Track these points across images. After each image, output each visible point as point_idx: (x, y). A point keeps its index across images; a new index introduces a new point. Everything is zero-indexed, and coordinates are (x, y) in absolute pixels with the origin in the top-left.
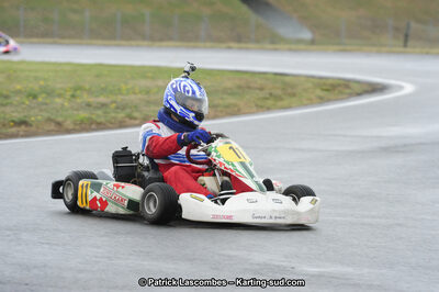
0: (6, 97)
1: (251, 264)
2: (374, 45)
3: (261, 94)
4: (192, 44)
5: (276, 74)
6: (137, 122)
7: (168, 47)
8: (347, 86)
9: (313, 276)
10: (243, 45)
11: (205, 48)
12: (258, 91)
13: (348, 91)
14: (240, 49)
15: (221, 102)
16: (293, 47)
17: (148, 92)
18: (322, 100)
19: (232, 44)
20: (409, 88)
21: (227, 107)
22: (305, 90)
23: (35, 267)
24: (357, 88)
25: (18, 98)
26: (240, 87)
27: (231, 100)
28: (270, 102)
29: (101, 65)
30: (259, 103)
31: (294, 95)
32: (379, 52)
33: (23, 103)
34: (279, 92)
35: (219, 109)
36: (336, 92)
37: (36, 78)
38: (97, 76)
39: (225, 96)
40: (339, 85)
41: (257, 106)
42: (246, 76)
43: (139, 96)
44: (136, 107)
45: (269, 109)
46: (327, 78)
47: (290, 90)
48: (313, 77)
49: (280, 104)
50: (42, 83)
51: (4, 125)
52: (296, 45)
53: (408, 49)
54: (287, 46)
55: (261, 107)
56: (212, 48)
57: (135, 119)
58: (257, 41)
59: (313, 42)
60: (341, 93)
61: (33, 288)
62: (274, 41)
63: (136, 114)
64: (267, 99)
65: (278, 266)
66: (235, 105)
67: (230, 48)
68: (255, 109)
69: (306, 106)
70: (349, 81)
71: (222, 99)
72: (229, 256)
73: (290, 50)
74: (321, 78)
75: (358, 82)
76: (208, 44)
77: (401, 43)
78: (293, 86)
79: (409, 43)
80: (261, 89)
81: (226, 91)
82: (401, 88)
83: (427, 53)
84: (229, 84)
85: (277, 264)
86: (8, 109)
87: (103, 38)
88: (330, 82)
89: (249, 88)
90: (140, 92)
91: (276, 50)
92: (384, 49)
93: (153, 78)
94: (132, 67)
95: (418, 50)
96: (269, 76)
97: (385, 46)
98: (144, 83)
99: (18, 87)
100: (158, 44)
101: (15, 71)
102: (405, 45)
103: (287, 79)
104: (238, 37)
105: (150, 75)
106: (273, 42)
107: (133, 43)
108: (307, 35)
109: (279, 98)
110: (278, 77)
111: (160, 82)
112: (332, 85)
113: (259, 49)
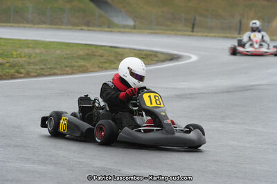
1: (94, 167)
2: (173, 30)
3: (102, 60)
4: (58, 27)
5: (111, 47)
6: (22, 75)
7: (42, 28)
8: (156, 56)
10: (89, 28)
11: (67, 29)
12: (99, 58)
13: (156, 59)
14: (89, 30)
15: (76, 64)
16: (122, 30)
17: (30, 57)
19: (83, 28)
20: (194, 58)
21: (80, 67)
24: (162, 57)
26: (88, 55)
27: (82, 63)
28: (106, 65)
30: (100, 65)
32: (176, 35)
34: (113, 59)
35: (75, 68)
36: (148, 59)
39: (77, 60)
40: (151, 55)
41: (99, 67)
42: (92, 48)
43: (24, 59)
44: (22, 66)
45: (106, 69)
46: (143, 50)
48: (134, 49)
52: (123, 29)
53: (194, 34)
54: (117, 30)
55: (102, 68)
56: (71, 29)
57: (22, 73)
58: (100, 26)
59: (134, 27)
60: (151, 59)
62: (109, 26)
63: (22, 71)
64: (106, 62)
65: (109, 169)
66: (85, 66)
67: (82, 30)
68: (97, 69)
70: (157, 52)
71: (76, 62)
72: (79, 162)
73: (120, 32)
74: (139, 50)
75: (162, 53)
76: (69, 27)
77: (190, 29)
79: (195, 30)
80: (102, 56)
81: (79, 57)
82: (190, 58)
83: (206, 36)
84: (81, 53)
85: (109, 167)
87: (2, 22)
88: (145, 53)
89: (94, 55)
90: (25, 56)
91: (111, 31)
92: (179, 33)
93: (34, 48)
94: (19, 40)
95: (200, 34)
96: (106, 48)
97: (179, 31)
100: (36, 26)
102: (192, 31)
103: (118, 50)
104: (87, 23)
105: (31, 45)
107: (21, 25)
108: (131, 23)
109: (112, 62)
110: (113, 49)
111: (37, 51)
112: (146, 55)
113: (100, 31)
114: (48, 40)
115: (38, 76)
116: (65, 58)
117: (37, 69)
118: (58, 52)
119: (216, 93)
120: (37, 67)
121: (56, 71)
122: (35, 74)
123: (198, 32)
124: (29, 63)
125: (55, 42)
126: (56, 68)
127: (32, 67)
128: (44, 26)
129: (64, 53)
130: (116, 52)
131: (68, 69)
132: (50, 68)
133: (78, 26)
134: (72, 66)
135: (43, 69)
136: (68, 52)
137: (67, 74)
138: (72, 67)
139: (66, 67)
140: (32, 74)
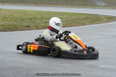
0: (24, 20)
3: (91, 20)
5: (95, 15)
9: (103, 68)
10: (87, 7)
12: (90, 19)
13: (114, 19)
15: (80, 22)
18: (107, 22)
21: (82, 23)
22: (103, 19)
23: (30, 64)
25: (27, 20)
28: (93, 22)
29: (49, 11)
30: (91, 22)
31: (100, 20)
33: (28, 21)
34: (96, 19)
35: (80, 24)
37: (32, 15)
38: (48, 15)
39: (81, 20)
40: (112, 18)
41: (90, 23)
45: (93, 24)
46: (109, 16)
47: (99, 19)
50: (33, 16)
51: (23, 27)
52: (101, 7)
55: (91, 23)
56: (78, 7)
58: (91, 6)
59: (105, 6)
60: (112, 20)
61: (29, 70)
65: (94, 65)
67: (83, 7)
68: (89, 24)
69: (103, 23)
70: (115, 17)
71: (81, 21)
73: (99, 8)
74: (107, 16)
76: (78, 6)
78: (100, 18)
80: (91, 18)
84: (83, 17)
86: (24, 23)
87: (50, 5)
88: (110, 17)
89: (88, 18)
91: (95, 8)
93: (63, 15)
94: (57, 12)
99: (27, 17)
100: (64, 6)
101: (26, 13)
105: (62, 14)
106: (95, 6)
107: (58, 6)
108: (104, 4)
109: (96, 21)
111: (65, 17)
112: (110, 18)
114: (69, 12)
116: (76, 19)
125: (72, 13)
128: (67, 6)
131: (77, 24)
132: (70, 24)
134: (79, 23)
135: (66, 24)
136: (77, 17)
137: (77, 26)
139: (76, 23)
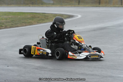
1: (35, 66)
2: (70, 4)
4: (19, 5)
6: (3, 28)
7: (12, 6)
11: (23, 6)
14: (32, 6)
17: (6, 19)
19: (30, 5)
20: (80, 16)
26: (32, 17)
27: (30, 21)
32: (71, 6)
42: (34, 14)
43: (4, 20)
44: (3, 23)
49: (44, 21)
54: (46, 5)
57: (3, 27)
62: (42, 4)
63: (3, 26)
64: (40, 20)
66: (31, 22)
75: (65, 15)
77: (78, 4)
79: (80, 4)
81: (28, 18)
82: (77, 16)
83: (85, 6)
90: (4, 19)
92: (73, 5)
95: (82, 5)
96: (41, 14)
98: (5, 17)
102: (79, 4)
103: (46, 14)
104: (32, 3)
110: (43, 14)
113: (37, 6)
115: (11, 27)
117: (10, 25)
118: (19, 16)
119: (89, 31)
120: (10, 24)
121: (18, 25)
122: (9, 27)
123: (81, 5)
124: (6, 22)
126: (18, 24)
127: (8, 24)
129: (22, 17)
130: (45, 15)
133: (28, 5)
138: (25, 23)
140: (8, 27)
